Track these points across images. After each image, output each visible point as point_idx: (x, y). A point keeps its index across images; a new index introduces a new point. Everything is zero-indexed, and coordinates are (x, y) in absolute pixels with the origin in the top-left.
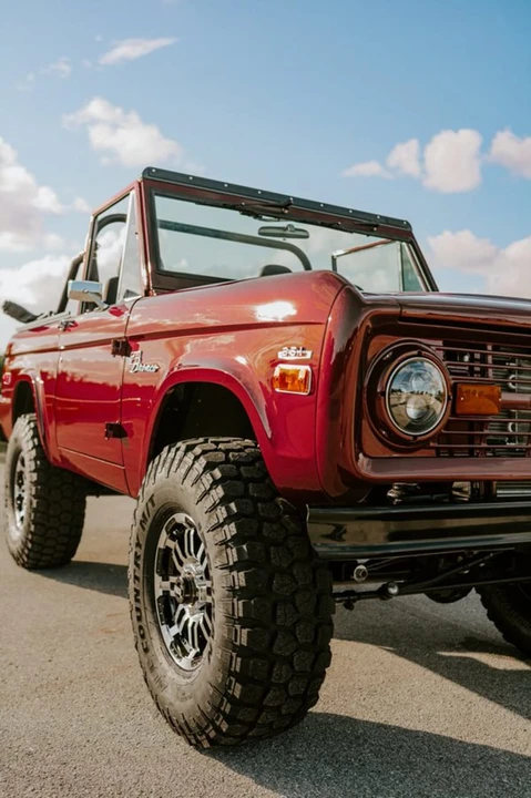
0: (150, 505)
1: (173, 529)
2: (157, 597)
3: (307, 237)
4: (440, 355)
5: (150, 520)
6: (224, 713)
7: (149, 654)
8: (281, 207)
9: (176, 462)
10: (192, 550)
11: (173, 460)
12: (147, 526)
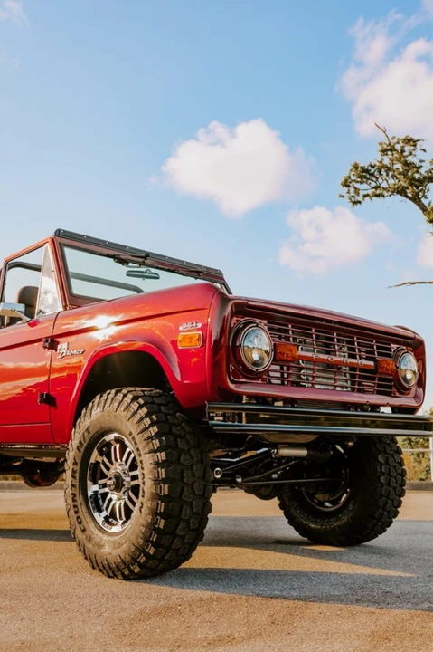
0: (86, 434)
1: (104, 446)
2: (89, 495)
3: (158, 278)
4: (266, 327)
5: (85, 445)
6: (139, 563)
7: (87, 532)
8: (141, 257)
9: (109, 402)
10: (118, 457)
11: (106, 400)
12: (82, 450)
